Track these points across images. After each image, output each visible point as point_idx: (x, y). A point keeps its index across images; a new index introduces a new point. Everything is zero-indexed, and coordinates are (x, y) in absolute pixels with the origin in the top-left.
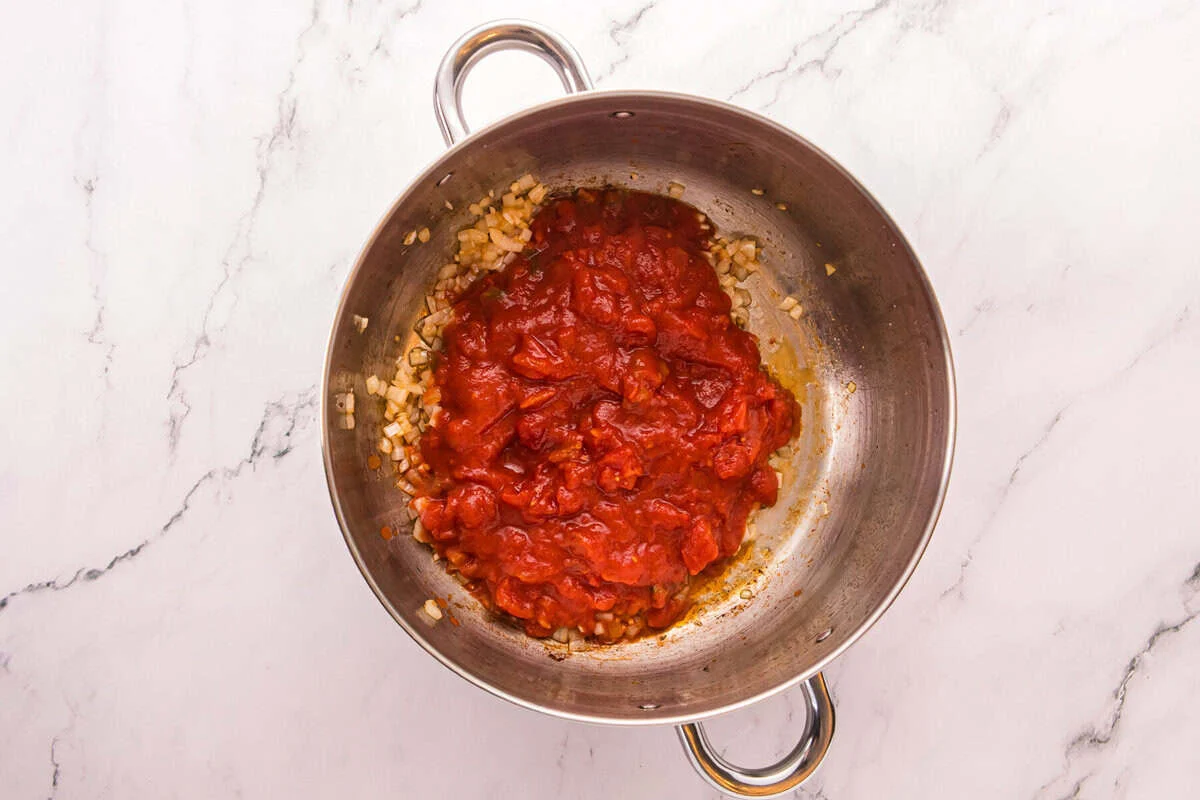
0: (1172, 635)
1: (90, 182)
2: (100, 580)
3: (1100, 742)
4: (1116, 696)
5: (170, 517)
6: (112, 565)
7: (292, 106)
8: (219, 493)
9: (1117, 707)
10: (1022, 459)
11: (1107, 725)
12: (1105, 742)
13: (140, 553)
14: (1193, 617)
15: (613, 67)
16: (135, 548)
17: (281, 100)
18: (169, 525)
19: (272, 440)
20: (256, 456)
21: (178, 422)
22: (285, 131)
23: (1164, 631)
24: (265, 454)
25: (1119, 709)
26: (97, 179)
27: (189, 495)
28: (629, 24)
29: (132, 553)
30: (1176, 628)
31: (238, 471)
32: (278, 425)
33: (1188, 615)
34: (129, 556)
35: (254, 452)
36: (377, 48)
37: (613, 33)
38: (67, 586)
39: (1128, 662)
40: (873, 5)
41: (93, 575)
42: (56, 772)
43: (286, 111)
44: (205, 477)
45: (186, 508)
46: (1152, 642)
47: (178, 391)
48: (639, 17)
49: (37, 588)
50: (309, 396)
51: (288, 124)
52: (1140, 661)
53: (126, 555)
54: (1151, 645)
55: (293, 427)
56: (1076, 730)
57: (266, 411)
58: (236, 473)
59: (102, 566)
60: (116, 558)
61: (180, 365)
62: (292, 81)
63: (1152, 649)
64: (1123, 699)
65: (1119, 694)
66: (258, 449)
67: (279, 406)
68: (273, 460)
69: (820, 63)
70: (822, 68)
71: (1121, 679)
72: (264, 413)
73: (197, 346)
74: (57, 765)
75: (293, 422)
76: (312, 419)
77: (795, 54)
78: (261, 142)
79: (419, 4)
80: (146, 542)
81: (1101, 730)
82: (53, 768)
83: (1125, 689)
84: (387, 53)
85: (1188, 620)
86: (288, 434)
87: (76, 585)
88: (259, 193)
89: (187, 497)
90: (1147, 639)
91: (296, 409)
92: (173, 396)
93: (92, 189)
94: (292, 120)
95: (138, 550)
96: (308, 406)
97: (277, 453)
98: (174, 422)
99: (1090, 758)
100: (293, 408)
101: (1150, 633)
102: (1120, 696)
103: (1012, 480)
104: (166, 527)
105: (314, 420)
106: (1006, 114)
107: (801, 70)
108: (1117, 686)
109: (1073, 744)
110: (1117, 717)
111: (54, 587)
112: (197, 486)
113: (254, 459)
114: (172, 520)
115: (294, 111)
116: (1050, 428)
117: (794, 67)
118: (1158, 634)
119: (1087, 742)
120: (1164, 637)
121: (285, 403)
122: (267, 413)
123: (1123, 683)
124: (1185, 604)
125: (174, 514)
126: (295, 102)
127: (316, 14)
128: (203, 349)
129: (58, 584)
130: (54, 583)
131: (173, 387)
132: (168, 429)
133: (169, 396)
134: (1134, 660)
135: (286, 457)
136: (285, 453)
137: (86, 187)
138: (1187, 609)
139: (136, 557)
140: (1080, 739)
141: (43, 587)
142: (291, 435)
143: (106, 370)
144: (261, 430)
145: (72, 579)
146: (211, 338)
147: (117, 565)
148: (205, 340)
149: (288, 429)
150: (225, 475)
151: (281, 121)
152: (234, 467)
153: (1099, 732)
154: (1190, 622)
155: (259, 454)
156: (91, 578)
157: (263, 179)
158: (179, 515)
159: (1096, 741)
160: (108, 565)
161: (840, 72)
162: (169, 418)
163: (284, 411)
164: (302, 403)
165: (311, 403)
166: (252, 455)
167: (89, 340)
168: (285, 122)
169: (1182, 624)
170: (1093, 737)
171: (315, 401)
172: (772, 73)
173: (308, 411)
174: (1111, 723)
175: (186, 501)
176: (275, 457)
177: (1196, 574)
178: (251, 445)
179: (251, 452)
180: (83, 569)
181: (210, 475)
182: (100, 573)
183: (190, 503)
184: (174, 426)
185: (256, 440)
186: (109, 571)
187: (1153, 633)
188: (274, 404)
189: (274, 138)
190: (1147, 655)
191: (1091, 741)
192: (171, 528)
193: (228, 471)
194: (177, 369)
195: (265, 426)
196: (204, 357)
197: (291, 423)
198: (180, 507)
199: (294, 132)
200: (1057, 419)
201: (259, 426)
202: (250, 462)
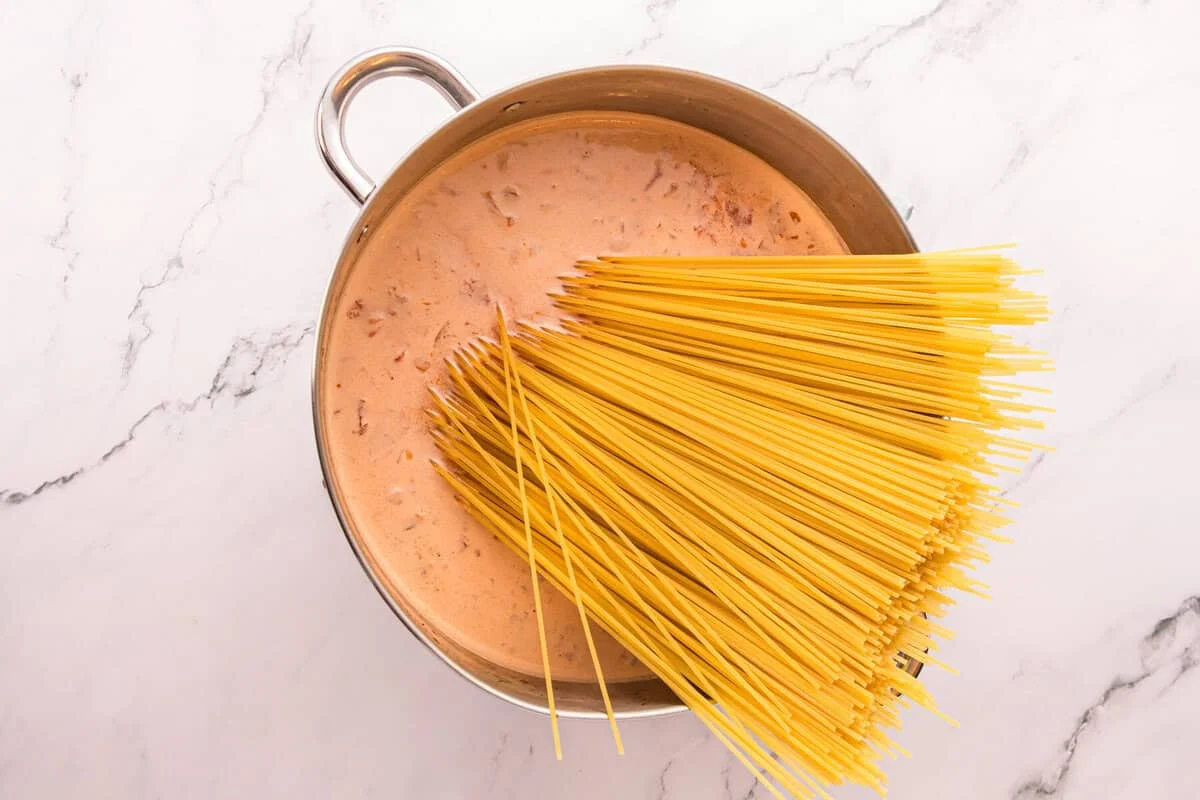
0: (1126, 691)
1: (78, 76)
2: (25, 505)
3: (1046, 793)
4: (1067, 747)
5: (112, 446)
6: (39, 491)
7: (307, 31)
8: (169, 427)
9: (1066, 759)
11: (1054, 777)
12: (1051, 793)
13: (73, 481)
14: (1148, 675)
15: (644, 43)
16: (68, 475)
17: (297, 23)
18: (109, 454)
19: (236, 377)
20: (215, 392)
21: (135, 345)
22: (296, 55)
23: (1119, 686)
24: (226, 392)
25: (1068, 761)
26: (86, 75)
27: (138, 424)
28: (666, 2)
29: (65, 480)
30: (1132, 684)
31: (195, 404)
32: (244, 362)
33: (1142, 673)
34: (60, 483)
35: (215, 387)
37: (649, 8)
39: (1080, 714)
40: (908, 23)
41: (16, 498)
43: (301, 35)
44: (156, 408)
45: (131, 438)
46: (1107, 696)
47: (141, 311)
50: (282, 336)
51: (300, 49)
52: (1093, 714)
53: (55, 483)
54: (1105, 699)
55: (260, 366)
56: (1023, 779)
57: (233, 346)
58: (192, 408)
59: (29, 491)
60: (45, 484)
61: (146, 284)
62: (311, 5)
63: (1107, 703)
64: (1073, 751)
65: (1070, 746)
66: (219, 385)
67: (248, 343)
68: (234, 399)
69: (851, 72)
70: (852, 77)
71: (1072, 726)
72: (231, 348)
73: (169, 266)
76: (281, 360)
77: (828, 58)
78: (269, 63)
80: (82, 470)
81: (1048, 780)
83: (1076, 741)
85: (1143, 677)
86: (254, 373)
88: (260, 115)
89: (133, 428)
90: (1103, 691)
91: (267, 348)
92: (134, 317)
93: (79, 85)
94: (305, 45)
95: (72, 477)
96: (280, 347)
97: (238, 392)
98: (132, 344)
100: (264, 346)
101: (1107, 684)
102: (1071, 748)
104: (106, 457)
105: (285, 361)
106: (1024, 150)
107: (832, 75)
108: (1068, 737)
109: (1020, 792)
110: (1065, 770)
112: (146, 416)
113: (214, 396)
114: (113, 449)
115: (309, 37)
116: (1032, 468)
117: (825, 71)
118: (1114, 688)
119: (1034, 792)
120: (1119, 691)
121: (256, 340)
122: (235, 348)
123: (1075, 735)
124: (1142, 661)
125: (117, 442)
126: (312, 27)
128: (175, 270)
131: (136, 307)
132: (124, 351)
133: (130, 316)
134: (1087, 713)
135: (248, 397)
136: (248, 392)
137: (73, 82)
138: (1144, 666)
139: (69, 484)
140: (1027, 788)
142: (258, 375)
143: (66, 279)
144: (226, 365)
146: (184, 262)
147: (45, 491)
148: (178, 262)
149: (254, 369)
150: (180, 408)
151: (293, 45)
152: (191, 402)
153: (1046, 783)
154: (1146, 679)
155: (220, 390)
156: (14, 502)
157: (266, 102)
158: (122, 445)
159: (1042, 792)
160: (36, 487)
161: (870, 82)
162: (126, 339)
163: (253, 348)
164: (274, 342)
165: (283, 344)
166: (212, 391)
167: (52, 244)
168: (297, 47)
169: (1138, 681)
170: (1040, 788)
171: (288, 342)
172: (804, 73)
173: (279, 352)
174: (1059, 773)
175: (132, 430)
176: (236, 396)
177: (1156, 632)
178: (212, 380)
179: (211, 387)
180: (7, 491)
181: (162, 406)
182: (25, 497)
183: (138, 432)
184: (131, 348)
185: (218, 375)
186: (37, 496)
187: (1108, 688)
188: (243, 340)
189: (285, 60)
190: (1100, 709)
191: (1038, 791)
192: (111, 457)
193: (183, 404)
194: (144, 288)
195: (230, 362)
196: (176, 279)
197: (258, 362)
198: (124, 436)
199: (307, 58)
200: (1040, 460)
201: (224, 360)
202: (209, 398)
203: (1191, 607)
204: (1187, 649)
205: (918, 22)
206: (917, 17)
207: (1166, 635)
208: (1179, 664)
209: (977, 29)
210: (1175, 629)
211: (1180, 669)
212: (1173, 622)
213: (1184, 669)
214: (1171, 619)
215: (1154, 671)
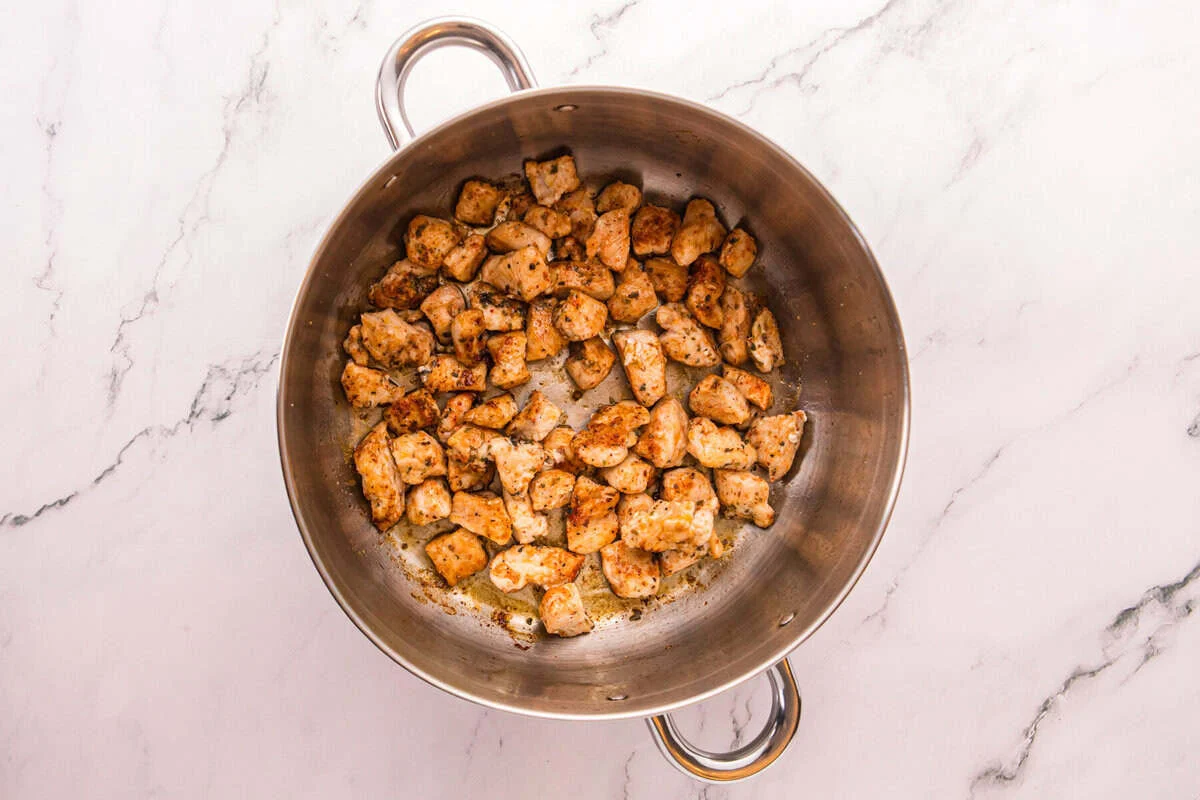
0: (1087, 679)
1: (53, 126)
2: (27, 527)
3: (1005, 778)
4: (1027, 735)
5: (103, 470)
6: (37, 515)
7: (264, 69)
8: (154, 451)
9: (1026, 746)
10: (959, 491)
11: (1013, 763)
12: (1011, 779)
13: (69, 504)
14: (1109, 664)
15: (589, 61)
16: (64, 498)
17: (253, 62)
18: (100, 478)
19: (212, 402)
20: (194, 417)
21: (118, 376)
22: (254, 93)
23: (1080, 675)
24: (203, 416)
25: (1027, 748)
26: (60, 124)
27: (124, 449)
28: (610, 19)
29: (62, 503)
30: (1093, 673)
31: (175, 430)
32: (220, 388)
33: (1105, 662)
34: (58, 504)
35: (193, 412)
36: (355, 18)
37: (593, 26)
39: (1041, 703)
40: (856, 24)
41: (19, 521)
43: (258, 73)
44: (141, 434)
45: (119, 462)
46: (1067, 685)
47: (122, 344)
48: (621, 13)
50: (254, 362)
51: (257, 87)
52: (1053, 702)
53: (54, 504)
54: (1066, 688)
55: (234, 392)
56: (983, 766)
57: (208, 373)
58: (172, 433)
59: (30, 513)
60: (45, 506)
61: (126, 318)
62: (266, 44)
63: (1067, 691)
64: (1032, 738)
65: (1030, 734)
66: (197, 410)
67: (222, 370)
68: (211, 422)
69: (798, 78)
70: (799, 82)
71: (1033, 716)
72: (206, 375)
73: (146, 301)
75: (235, 386)
76: (253, 387)
77: (774, 66)
78: (229, 102)
80: (77, 493)
81: (1008, 768)
83: (1035, 729)
84: (364, 24)
85: (1104, 667)
86: (229, 398)
87: (4, 529)
88: (222, 154)
89: (121, 453)
90: (1064, 680)
91: (239, 373)
92: (116, 350)
93: (54, 134)
94: (261, 84)
95: (68, 500)
96: (251, 372)
97: (215, 416)
98: (115, 376)
99: (994, 793)
100: (236, 372)
101: (1066, 674)
102: (1030, 736)
103: (945, 512)
104: (98, 480)
105: (257, 386)
106: (978, 146)
107: (778, 83)
108: (1028, 724)
109: (979, 778)
110: (1025, 756)
112: (132, 441)
113: (193, 420)
114: (104, 473)
115: (265, 74)
116: (989, 464)
117: (771, 78)
118: (1074, 678)
119: (993, 777)
120: (1079, 681)
121: (229, 367)
122: (210, 375)
123: (1035, 723)
124: (1103, 650)
125: (107, 467)
126: (267, 65)
128: (151, 305)
131: (118, 340)
132: (109, 382)
133: (113, 349)
134: (1047, 702)
135: (224, 421)
136: (224, 416)
137: (48, 132)
138: (1105, 655)
139: (65, 506)
140: (987, 774)
142: (232, 399)
143: (52, 316)
144: (202, 392)
146: (159, 296)
147: (45, 513)
148: (153, 296)
149: (228, 394)
150: (162, 433)
151: (251, 83)
152: (171, 426)
153: (1005, 769)
154: (1108, 668)
155: (197, 416)
156: (17, 524)
157: (227, 141)
158: (112, 469)
159: (1002, 778)
160: (37, 510)
161: (816, 88)
162: (110, 372)
163: (227, 375)
164: (245, 369)
165: (254, 370)
166: (191, 416)
167: (38, 285)
168: (255, 85)
169: (1099, 670)
170: (999, 773)
171: (259, 367)
172: (749, 82)
173: (250, 377)
174: (1018, 759)
175: (119, 456)
176: (213, 420)
177: (1118, 622)
178: (190, 405)
179: (190, 412)
180: (11, 514)
181: (146, 432)
182: (27, 519)
183: (124, 458)
184: (114, 380)
185: (196, 401)
186: (37, 518)
187: (1069, 677)
188: (217, 367)
189: (243, 99)
190: (1060, 697)
191: (997, 777)
192: (102, 481)
193: (165, 429)
194: (123, 322)
195: (207, 386)
196: (152, 313)
197: (232, 388)
198: (114, 461)
199: (263, 95)
200: (997, 456)
201: (200, 387)
202: (188, 422)
203: (1155, 597)
204: (1150, 639)
205: (867, 23)
206: (864, 18)
207: (1129, 625)
208: (1142, 653)
209: (927, 26)
210: (1138, 619)
211: (1142, 659)
212: (1136, 611)
213: (1147, 657)
214: (1134, 609)
215: (1115, 660)
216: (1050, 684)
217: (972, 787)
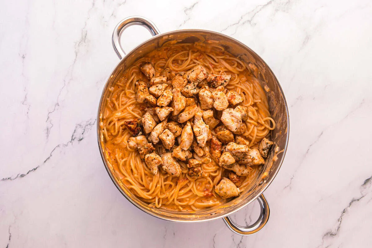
0: (357, 202)
1: (24, 55)
2: (24, 177)
3: (333, 235)
4: (339, 221)
5: (46, 158)
6: (28, 173)
7: (86, 33)
8: (61, 152)
9: (339, 224)
10: (310, 146)
11: (335, 230)
12: (335, 235)
14: (363, 197)
15: (185, 22)
16: (35, 168)
17: (82, 31)
19: (78, 135)
20: (73, 140)
22: (83, 40)
24: (75, 140)
25: (339, 225)
26: (26, 54)
28: (190, 9)
29: (35, 169)
30: (358, 200)
32: (80, 131)
33: (361, 196)
35: (72, 139)
36: (112, 15)
37: (185, 11)
38: (15, 179)
39: (342, 210)
41: (22, 176)
42: (10, 236)
43: (84, 34)
44: (57, 147)
45: (51, 156)
46: (350, 204)
47: (49, 120)
48: (193, 6)
49: (5, 179)
50: (89, 122)
51: (84, 38)
52: (346, 210)
53: (32, 170)
55: (84, 132)
56: (325, 232)
57: (76, 127)
58: (67, 145)
59: (25, 173)
60: (30, 171)
62: (86, 25)
63: (351, 206)
64: (341, 222)
66: (73, 138)
67: (80, 125)
68: (78, 142)
69: (249, 21)
70: (250, 23)
71: (340, 214)
73: (55, 106)
74: (10, 234)
75: (84, 130)
76: (90, 129)
77: (242, 18)
78: (76, 43)
79: (125, 1)
80: (39, 166)
81: (334, 231)
82: (9, 235)
83: (341, 219)
84: (115, 16)
85: (362, 198)
86: (83, 134)
87: (18, 178)
88: (75, 59)
89: (51, 152)
91: (85, 126)
92: (48, 121)
93: (24, 57)
94: (85, 37)
95: (36, 168)
96: (89, 125)
97: (79, 139)
98: (48, 129)
99: (330, 240)
101: (350, 201)
102: (340, 221)
103: (307, 152)
104: (45, 162)
105: (91, 129)
106: (308, 38)
107: (244, 23)
108: (339, 218)
109: (325, 235)
110: (339, 228)
111: (10, 179)
112: (55, 149)
114: (47, 159)
115: (86, 34)
116: (319, 136)
117: (241, 22)
118: (352, 202)
119: (329, 235)
120: (354, 202)
121: (82, 124)
123: (341, 217)
124: (361, 192)
126: (87, 31)
127: (94, 4)
128: (57, 107)
129: (12, 178)
130: (10, 178)
131: (48, 119)
132: (46, 132)
133: (46, 121)
134: (344, 210)
135: (82, 140)
137: (22, 57)
138: (362, 194)
139: (36, 170)
140: (327, 234)
141: (7, 179)
142: (84, 134)
144: (75, 132)
145: (16, 176)
146: (59, 104)
147: (30, 173)
148: (58, 104)
149: (82, 132)
150: (63, 146)
151: (82, 37)
153: (333, 232)
155: (74, 140)
157: (76, 55)
158: (49, 158)
159: (332, 235)
160: (27, 173)
161: (256, 24)
162: (46, 128)
163: (82, 127)
164: (87, 124)
165: (90, 124)
167: (23, 104)
169: (360, 199)
170: (331, 233)
171: (91, 124)
172: (235, 24)
173: (89, 127)
174: (337, 229)
176: (78, 141)
177: (365, 183)
178: (71, 137)
179: (71, 139)
180: (19, 174)
181: (58, 146)
182: (24, 175)
183: (52, 154)
185: (73, 135)
186: (27, 175)
187: (351, 201)
188: (78, 124)
189: (80, 42)
190: (349, 208)
192: (46, 162)
194: (49, 113)
195: (76, 130)
196: (58, 109)
197: (83, 130)
198: (49, 155)
199: (86, 41)
200: (322, 134)
201: (74, 131)
202: (71, 142)
205: (270, 3)
207: (368, 184)
209: (288, 2)
210: (371, 182)
214: (370, 179)
215: (365, 195)
216: (345, 204)
217: (323, 238)
